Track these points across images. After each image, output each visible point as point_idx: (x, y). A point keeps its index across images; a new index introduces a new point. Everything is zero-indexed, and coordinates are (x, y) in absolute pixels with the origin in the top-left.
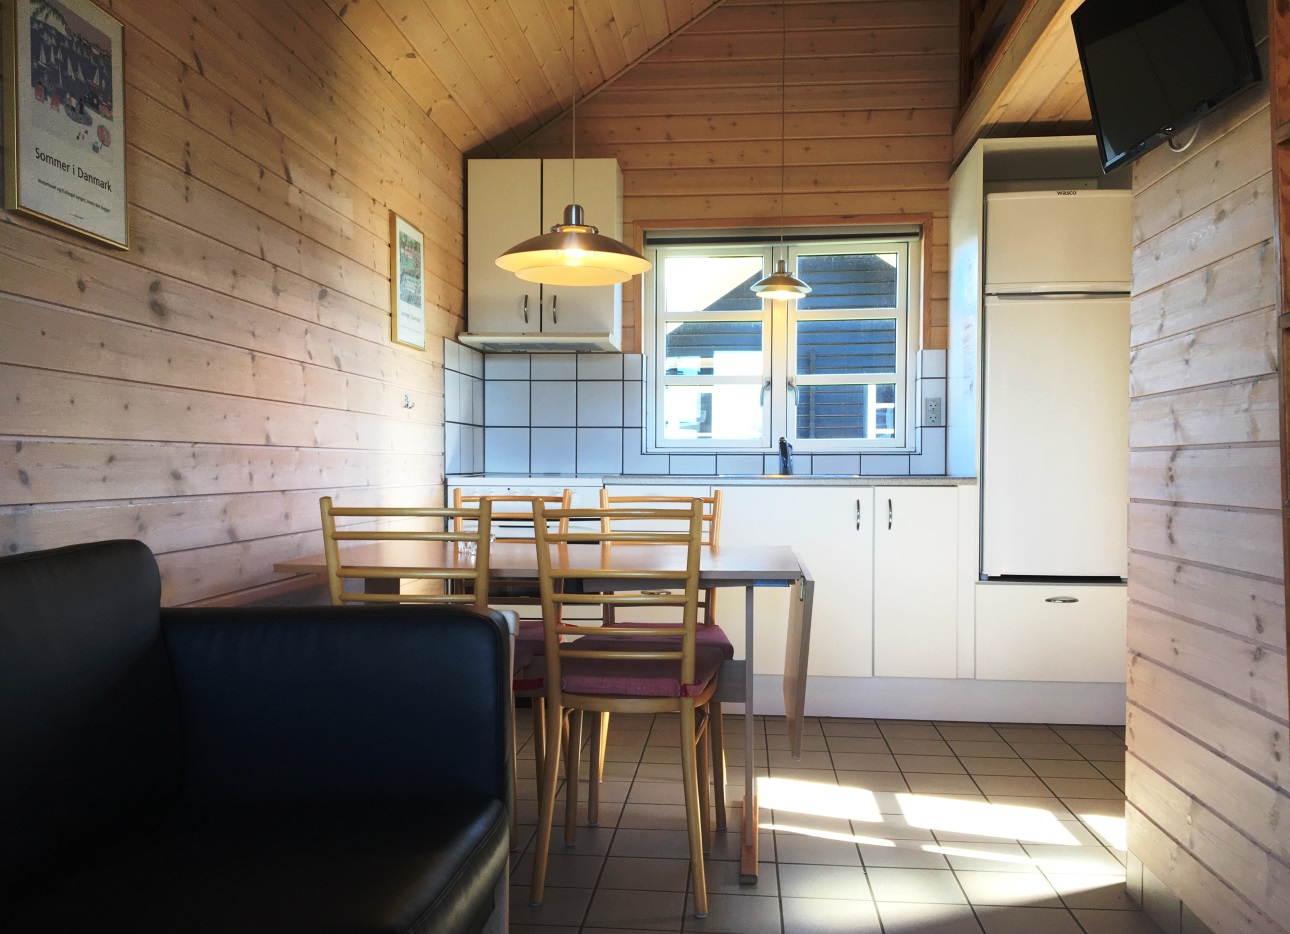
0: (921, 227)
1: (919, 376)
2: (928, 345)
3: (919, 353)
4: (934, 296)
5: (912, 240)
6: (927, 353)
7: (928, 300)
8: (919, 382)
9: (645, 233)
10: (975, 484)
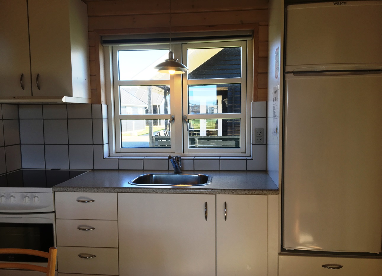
0: (253, 31)
1: (252, 117)
2: (256, 99)
3: (252, 103)
4: (260, 71)
5: (248, 39)
6: (256, 103)
7: (257, 73)
8: (252, 119)
9: (102, 37)
10: (278, 194)
